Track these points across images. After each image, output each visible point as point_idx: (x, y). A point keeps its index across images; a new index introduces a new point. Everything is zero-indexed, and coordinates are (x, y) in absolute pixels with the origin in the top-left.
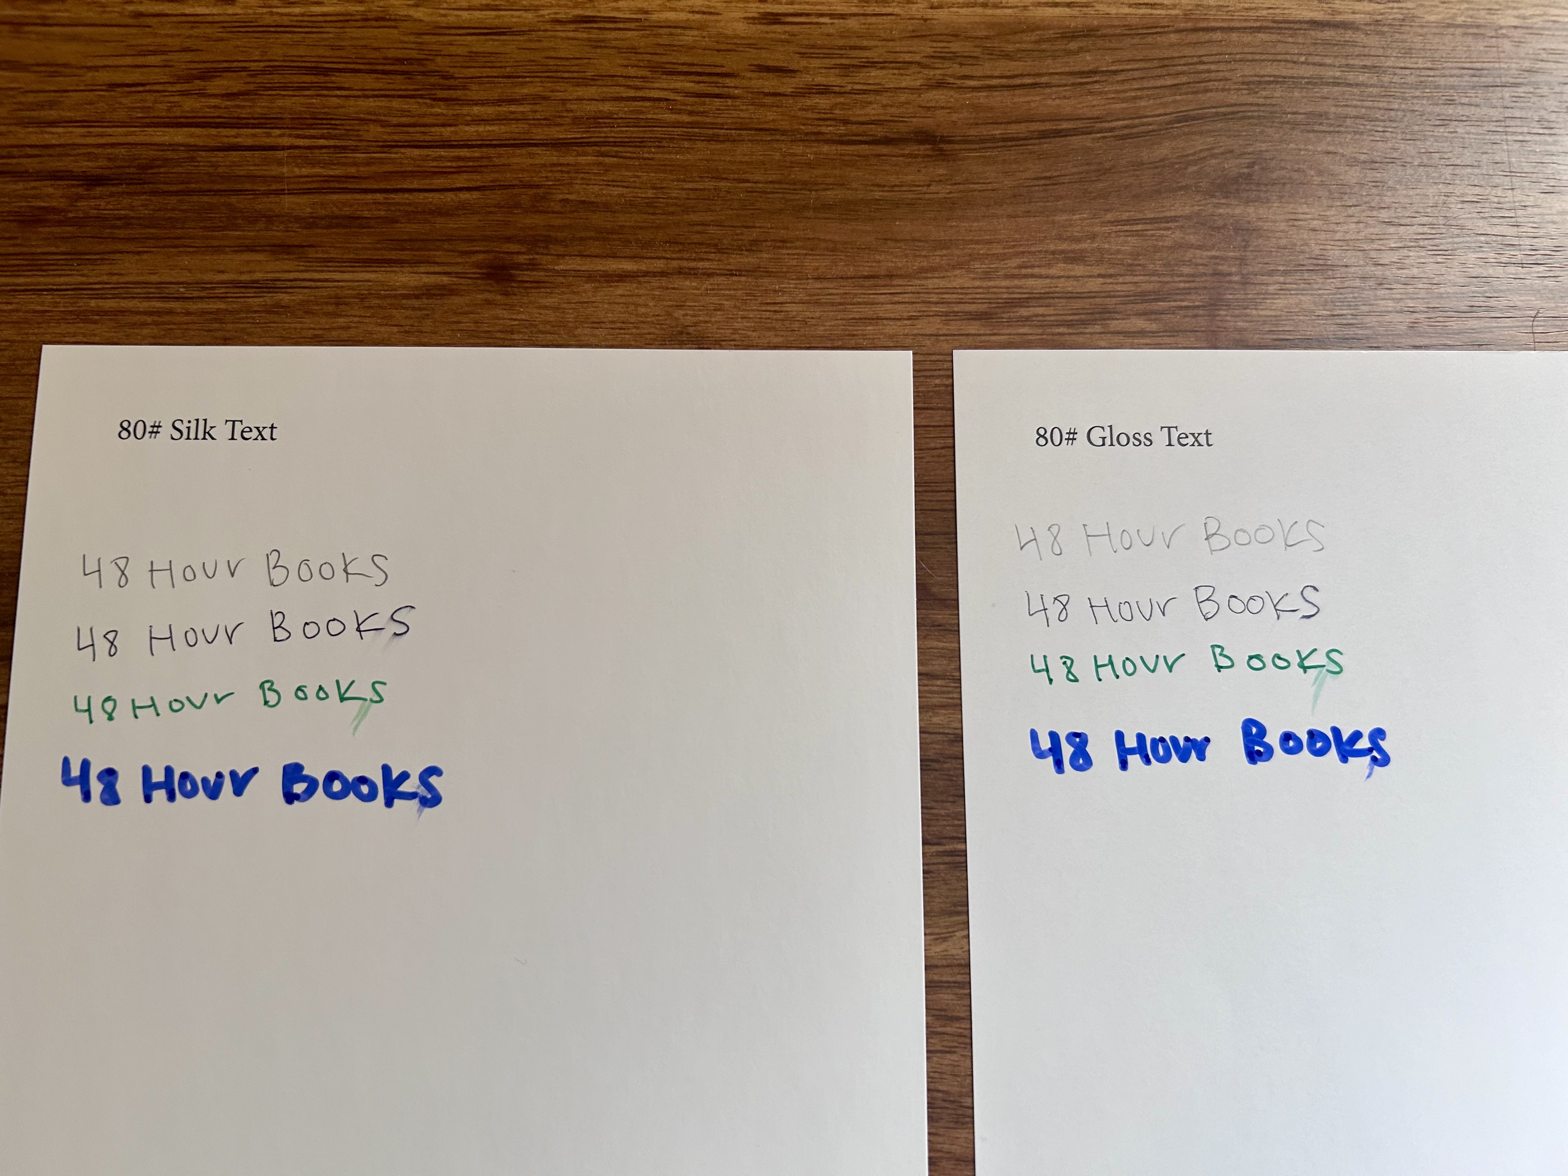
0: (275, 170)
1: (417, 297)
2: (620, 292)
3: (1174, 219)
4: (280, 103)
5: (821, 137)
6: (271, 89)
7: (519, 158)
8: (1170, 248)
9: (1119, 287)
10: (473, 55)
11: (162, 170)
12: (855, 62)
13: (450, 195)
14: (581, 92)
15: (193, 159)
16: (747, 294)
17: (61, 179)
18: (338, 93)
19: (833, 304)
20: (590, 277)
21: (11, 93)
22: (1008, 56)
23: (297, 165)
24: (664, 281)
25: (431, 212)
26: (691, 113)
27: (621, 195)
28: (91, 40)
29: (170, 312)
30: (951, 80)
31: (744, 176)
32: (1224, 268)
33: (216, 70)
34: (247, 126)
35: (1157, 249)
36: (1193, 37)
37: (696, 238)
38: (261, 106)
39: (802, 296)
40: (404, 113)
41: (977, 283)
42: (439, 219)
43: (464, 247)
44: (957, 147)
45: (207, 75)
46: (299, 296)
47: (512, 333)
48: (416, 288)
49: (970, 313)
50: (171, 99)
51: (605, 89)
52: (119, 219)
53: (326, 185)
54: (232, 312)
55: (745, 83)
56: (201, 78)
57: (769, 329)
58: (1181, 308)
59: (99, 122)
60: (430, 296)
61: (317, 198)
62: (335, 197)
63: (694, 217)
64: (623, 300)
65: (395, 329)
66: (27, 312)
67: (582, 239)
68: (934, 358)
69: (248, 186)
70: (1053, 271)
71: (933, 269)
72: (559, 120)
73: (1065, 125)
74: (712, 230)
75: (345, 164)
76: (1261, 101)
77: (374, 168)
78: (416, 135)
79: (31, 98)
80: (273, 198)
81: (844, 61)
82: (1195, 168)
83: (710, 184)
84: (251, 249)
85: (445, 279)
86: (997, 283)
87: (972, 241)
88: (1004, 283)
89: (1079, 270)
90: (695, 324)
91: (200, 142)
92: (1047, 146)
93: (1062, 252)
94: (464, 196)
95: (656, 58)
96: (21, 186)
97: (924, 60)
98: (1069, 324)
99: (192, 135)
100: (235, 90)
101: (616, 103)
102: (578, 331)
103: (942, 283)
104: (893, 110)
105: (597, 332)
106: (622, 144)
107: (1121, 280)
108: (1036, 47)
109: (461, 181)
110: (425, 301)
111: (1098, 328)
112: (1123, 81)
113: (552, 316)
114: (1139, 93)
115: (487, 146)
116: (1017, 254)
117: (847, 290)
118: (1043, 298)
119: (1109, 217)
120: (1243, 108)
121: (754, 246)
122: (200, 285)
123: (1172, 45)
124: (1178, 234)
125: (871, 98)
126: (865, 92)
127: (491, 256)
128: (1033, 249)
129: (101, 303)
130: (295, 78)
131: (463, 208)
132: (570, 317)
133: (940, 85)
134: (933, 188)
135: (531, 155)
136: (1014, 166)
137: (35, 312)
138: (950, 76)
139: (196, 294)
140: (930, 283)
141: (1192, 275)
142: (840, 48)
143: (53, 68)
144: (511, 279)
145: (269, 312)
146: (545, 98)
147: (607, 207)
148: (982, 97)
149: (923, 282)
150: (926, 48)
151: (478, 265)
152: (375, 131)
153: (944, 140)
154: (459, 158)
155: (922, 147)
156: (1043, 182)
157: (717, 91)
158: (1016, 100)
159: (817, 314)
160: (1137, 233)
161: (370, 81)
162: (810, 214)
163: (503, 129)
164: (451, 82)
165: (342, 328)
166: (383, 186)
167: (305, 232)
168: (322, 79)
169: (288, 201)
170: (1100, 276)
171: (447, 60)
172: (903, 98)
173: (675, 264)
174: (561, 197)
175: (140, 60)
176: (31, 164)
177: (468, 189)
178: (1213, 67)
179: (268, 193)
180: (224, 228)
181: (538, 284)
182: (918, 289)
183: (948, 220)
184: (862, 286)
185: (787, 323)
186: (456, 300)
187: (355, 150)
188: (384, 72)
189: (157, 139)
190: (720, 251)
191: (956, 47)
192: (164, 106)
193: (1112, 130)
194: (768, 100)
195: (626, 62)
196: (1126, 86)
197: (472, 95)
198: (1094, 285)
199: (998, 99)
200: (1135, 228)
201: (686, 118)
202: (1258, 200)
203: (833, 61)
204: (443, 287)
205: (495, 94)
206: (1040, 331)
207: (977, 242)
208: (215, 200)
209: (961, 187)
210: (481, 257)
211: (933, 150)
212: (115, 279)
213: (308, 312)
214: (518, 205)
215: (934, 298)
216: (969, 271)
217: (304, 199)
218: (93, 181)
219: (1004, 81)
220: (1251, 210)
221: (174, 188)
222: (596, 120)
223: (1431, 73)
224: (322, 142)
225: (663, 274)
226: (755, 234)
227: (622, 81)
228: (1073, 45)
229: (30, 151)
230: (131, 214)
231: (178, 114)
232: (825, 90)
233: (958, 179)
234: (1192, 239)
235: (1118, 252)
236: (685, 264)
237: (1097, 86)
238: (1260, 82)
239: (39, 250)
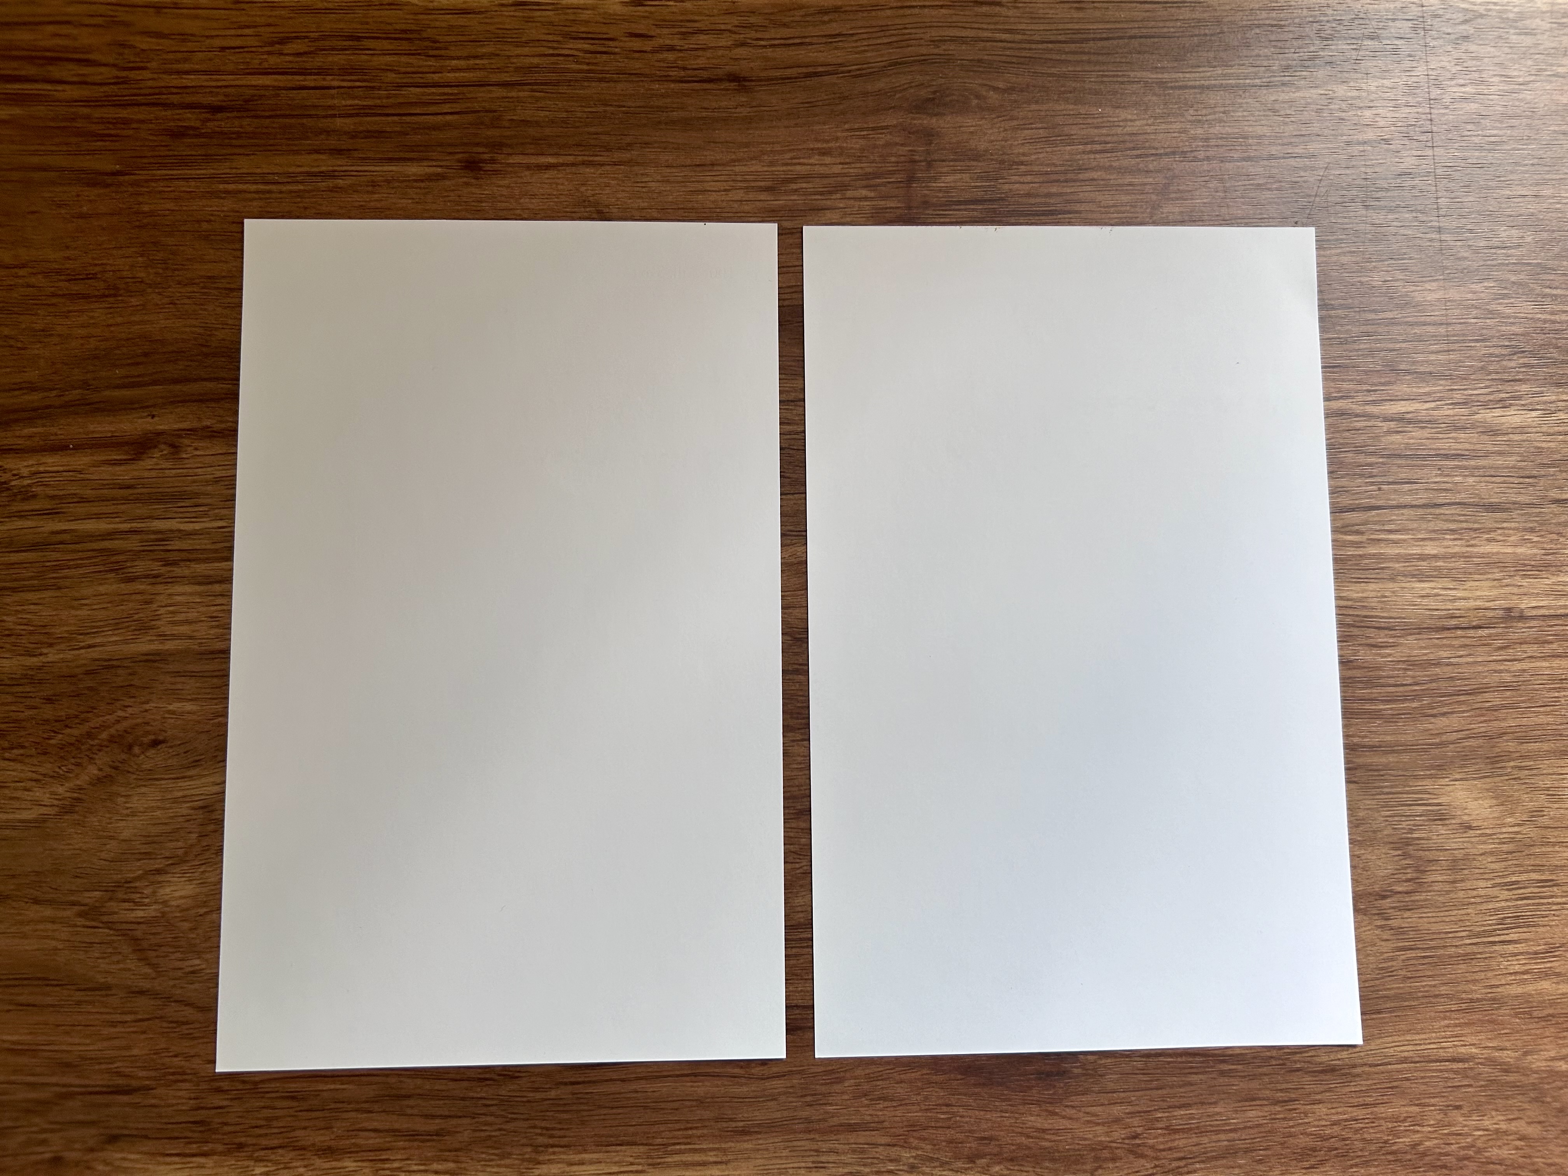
0: (330, 102)
1: (422, 181)
2: (546, 176)
3: (887, 127)
4: (330, 59)
5: (669, 78)
6: (324, 50)
7: (481, 93)
8: (883, 145)
9: (852, 171)
10: (451, 27)
11: (259, 102)
12: (690, 30)
13: (440, 117)
14: (519, 51)
15: (278, 95)
16: (625, 177)
17: (195, 108)
18: (367, 52)
19: (678, 182)
20: (528, 167)
21: (159, 53)
22: (785, 25)
23: (344, 99)
24: (574, 169)
25: (429, 128)
26: (588, 64)
27: (546, 116)
28: (208, 19)
29: (270, 192)
30: (749, 41)
31: (621, 103)
32: (917, 158)
33: (288, 38)
34: (310, 74)
35: (875, 147)
36: (901, 12)
37: (592, 142)
38: (318, 61)
39: (659, 178)
40: (408, 64)
41: (765, 169)
42: (433, 133)
43: (450, 150)
44: (753, 83)
45: (283, 41)
46: (348, 181)
47: (481, 202)
48: (420, 175)
49: (761, 187)
50: (262, 57)
51: (535, 49)
52: (233, 133)
53: (362, 111)
54: (309, 191)
55: (622, 44)
56: (279, 43)
57: (639, 198)
58: (889, 183)
59: (218, 72)
60: (430, 180)
61: (357, 120)
62: (368, 119)
63: (592, 130)
64: (549, 181)
65: (410, 201)
66: (181, 192)
67: (522, 144)
68: (739, 215)
69: (313, 112)
70: (812, 161)
71: (738, 160)
72: (506, 70)
73: (820, 69)
74: (603, 137)
75: (373, 98)
76: (942, 52)
77: (392, 101)
78: (417, 79)
79: (171, 56)
80: (329, 120)
81: (683, 30)
82: (900, 95)
83: (601, 109)
84: (317, 152)
85: (439, 170)
86: (778, 168)
87: (762, 143)
88: (781, 169)
89: (828, 160)
90: (593, 195)
91: (281, 84)
92: (808, 82)
93: (818, 149)
94: (449, 118)
95: (566, 29)
96: (169, 113)
97: (734, 29)
98: (821, 194)
99: (276, 80)
100: (302, 51)
101: (543, 58)
102: (522, 201)
103: (745, 169)
104: (714, 61)
105: (533, 201)
106: (545, 84)
107: (853, 166)
108: (803, 19)
109: (446, 108)
110: (428, 183)
111: (838, 196)
112: (856, 41)
113: (505, 192)
114: (866, 48)
115: (463, 86)
116: (790, 150)
117: (686, 173)
118: (807, 177)
119: (847, 126)
120: (931, 57)
121: (629, 146)
122: (288, 175)
123: (888, 17)
124: (889, 137)
125: (700, 53)
126: (697, 49)
127: (467, 155)
128: (800, 147)
129: (226, 186)
130: (339, 43)
131: (448, 125)
132: (517, 192)
133: (743, 44)
134: (738, 110)
135: (490, 92)
136: (788, 95)
137: (184, 192)
138: (751, 39)
139: (285, 180)
140: (737, 169)
141: (898, 162)
142: (682, 21)
143: (184, 37)
144: (480, 169)
145: (331, 191)
146: (498, 55)
147: (537, 124)
148: (769, 52)
149: (733, 168)
150: (735, 20)
151: (459, 161)
152: (391, 76)
153: (745, 79)
154: (445, 94)
155: (732, 84)
156: (806, 105)
157: (604, 49)
158: (790, 53)
159: (668, 188)
160: (864, 137)
161: (386, 45)
162: (663, 126)
163: (472, 75)
164: (438, 45)
165: (375, 201)
166: (397, 112)
167: (351, 141)
168: (356, 43)
169: (339, 121)
170: (840, 163)
171: (435, 30)
172: (720, 53)
173: (580, 158)
174: (509, 118)
175: (240, 32)
176: (175, 99)
177: (451, 113)
178: (913, 31)
179: (325, 117)
180: (301, 139)
181: (496, 172)
182: (731, 173)
183: (748, 129)
184: (695, 171)
185: (650, 194)
186: (448, 183)
187: (379, 89)
188: (395, 39)
189: (254, 83)
190: (607, 151)
191: (753, 20)
192: (257, 61)
193: (850, 71)
194: (637, 55)
195: (547, 32)
196: (859, 44)
197: (452, 54)
198: (837, 169)
199: (780, 54)
200: (862, 133)
201: (585, 67)
202: (936, 115)
203: (677, 30)
204: (438, 175)
205: (465, 53)
206: (804, 198)
207: (766, 143)
208: (293, 121)
209: (755, 109)
210: (460, 156)
211: (739, 86)
212: (234, 171)
213: (357, 191)
214: (482, 123)
215: (739, 178)
216: (760, 161)
217: (348, 121)
218: (216, 109)
219: (782, 42)
220: (934, 120)
221: (267, 114)
222: (531, 69)
223: (1048, 33)
224: (358, 84)
225: (573, 165)
226: (628, 140)
227: (545, 44)
228: (826, 18)
229: (175, 90)
230: (241, 130)
231: (267, 66)
232: (671, 49)
233: (754, 104)
234: (897, 140)
235: (852, 148)
236: (586, 158)
237: (840, 44)
238: (941, 41)
239: (184, 153)
